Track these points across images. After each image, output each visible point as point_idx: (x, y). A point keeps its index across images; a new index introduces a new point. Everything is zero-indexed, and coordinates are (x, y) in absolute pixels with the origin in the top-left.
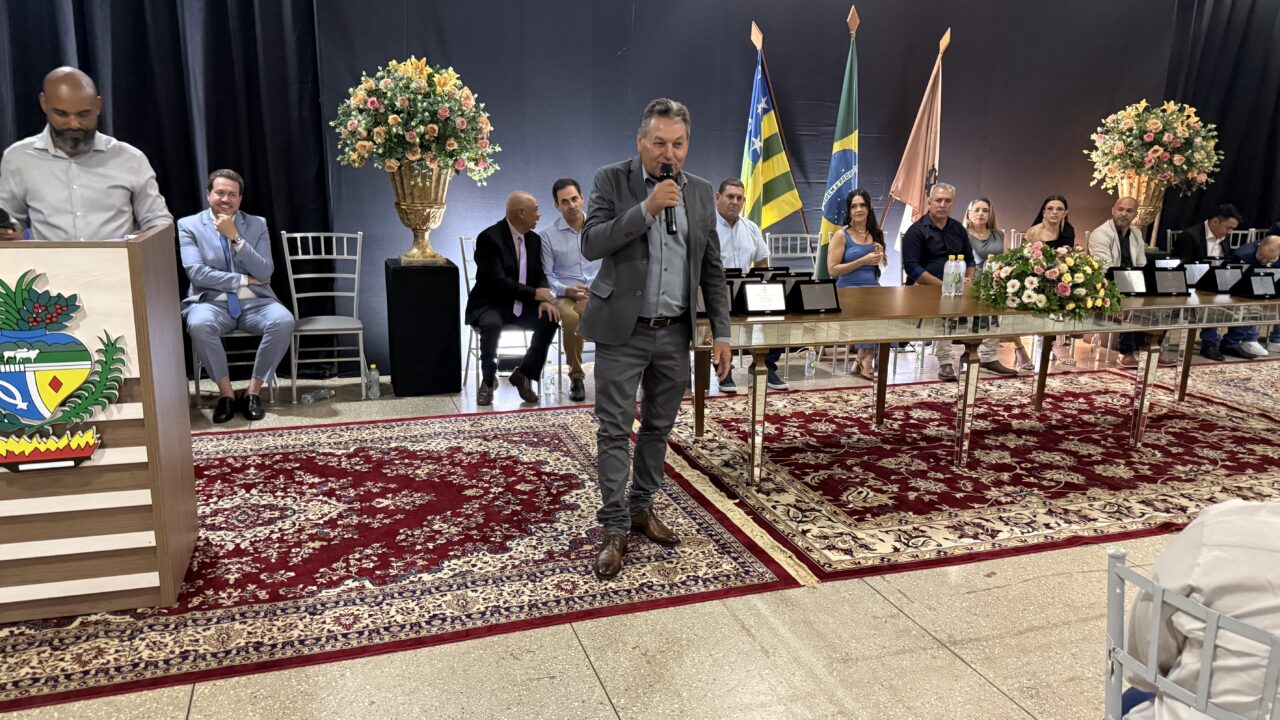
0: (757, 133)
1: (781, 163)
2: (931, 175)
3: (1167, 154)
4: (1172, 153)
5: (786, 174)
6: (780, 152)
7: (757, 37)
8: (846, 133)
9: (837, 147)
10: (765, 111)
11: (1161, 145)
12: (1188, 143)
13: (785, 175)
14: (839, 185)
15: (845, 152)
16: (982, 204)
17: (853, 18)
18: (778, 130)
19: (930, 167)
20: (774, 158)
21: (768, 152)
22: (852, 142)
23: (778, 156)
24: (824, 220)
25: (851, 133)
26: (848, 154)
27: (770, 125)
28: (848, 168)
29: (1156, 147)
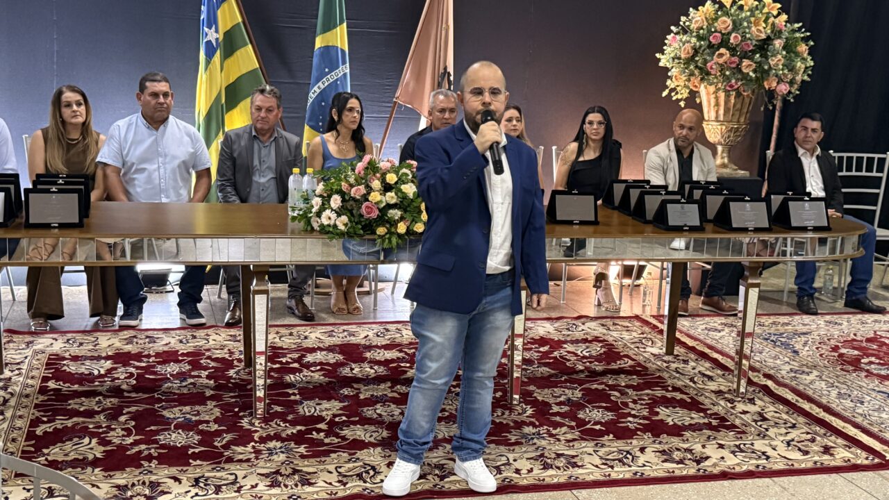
0: (212, 21)
1: (247, 59)
2: (443, 79)
3: (736, 59)
4: (741, 58)
5: (255, 70)
6: (246, 44)
8: (329, 26)
9: (319, 43)
11: (728, 49)
12: (764, 46)
13: (253, 72)
14: (322, 87)
15: (328, 50)
18: (240, 20)
19: (442, 70)
20: (238, 53)
21: (230, 45)
22: (339, 37)
23: (242, 50)
24: (307, 128)
25: (335, 27)
26: (333, 53)
27: (231, 15)
28: (334, 67)
29: (722, 50)
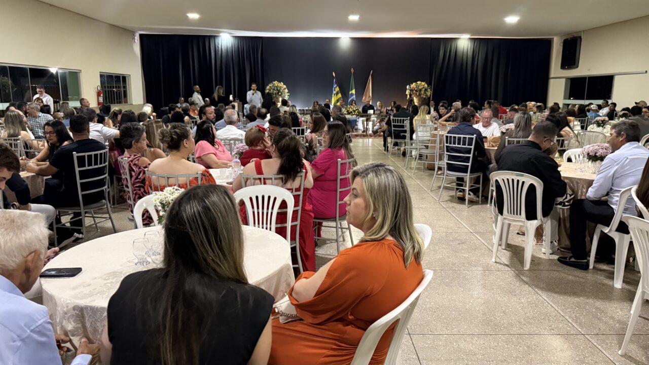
0: (335, 90)
1: (340, 95)
6: (339, 93)
7: (334, 74)
8: (352, 90)
9: (350, 93)
10: (336, 87)
12: (420, 90)
16: (379, 102)
17: (352, 70)
18: (339, 90)
21: (337, 94)
22: (354, 91)
26: (352, 94)
27: (337, 89)
